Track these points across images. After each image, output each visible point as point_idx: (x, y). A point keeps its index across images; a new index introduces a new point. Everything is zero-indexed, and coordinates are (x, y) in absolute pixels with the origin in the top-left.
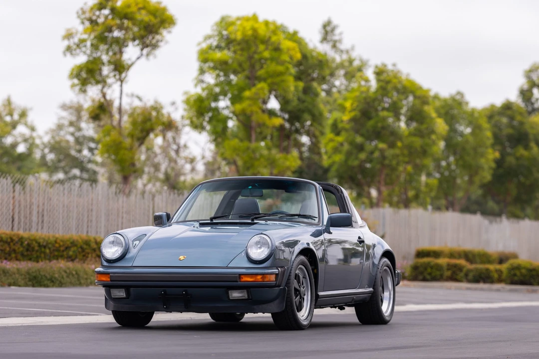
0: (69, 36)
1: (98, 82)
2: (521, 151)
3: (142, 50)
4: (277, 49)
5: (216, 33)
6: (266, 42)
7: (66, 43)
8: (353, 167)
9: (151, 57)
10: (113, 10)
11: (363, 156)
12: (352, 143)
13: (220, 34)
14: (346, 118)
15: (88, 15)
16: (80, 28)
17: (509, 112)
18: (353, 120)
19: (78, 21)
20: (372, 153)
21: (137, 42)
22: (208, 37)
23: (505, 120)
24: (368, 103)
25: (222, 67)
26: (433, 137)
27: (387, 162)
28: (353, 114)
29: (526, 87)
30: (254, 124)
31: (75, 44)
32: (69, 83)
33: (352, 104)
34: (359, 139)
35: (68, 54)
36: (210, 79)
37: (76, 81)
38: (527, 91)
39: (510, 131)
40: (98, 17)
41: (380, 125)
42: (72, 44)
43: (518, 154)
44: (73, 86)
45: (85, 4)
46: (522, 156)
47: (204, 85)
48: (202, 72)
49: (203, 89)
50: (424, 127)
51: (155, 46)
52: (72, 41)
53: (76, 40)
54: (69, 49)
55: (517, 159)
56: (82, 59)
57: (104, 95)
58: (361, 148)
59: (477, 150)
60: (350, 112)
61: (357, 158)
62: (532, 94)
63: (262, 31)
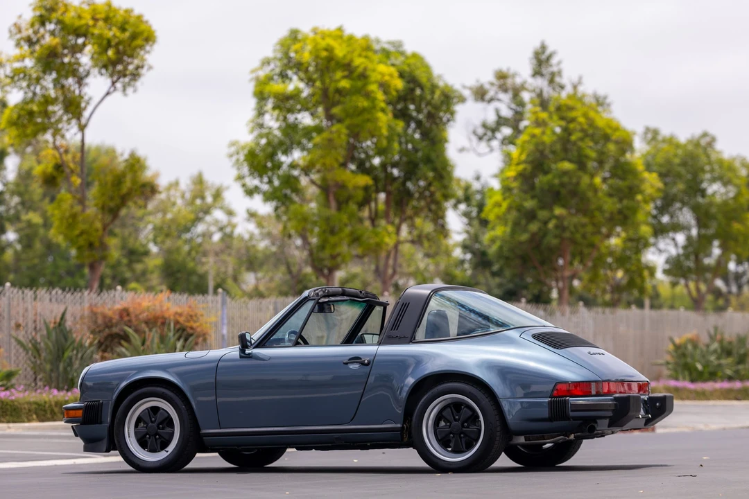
1: (45, 130)
3: (114, 82)
5: (279, 55)
8: (521, 243)
10: (61, 24)
11: (534, 227)
12: (519, 209)
13: (286, 54)
14: (511, 173)
15: (25, 34)
16: (15, 52)
18: (521, 176)
20: (546, 223)
22: (266, 62)
24: (541, 151)
25: (285, 103)
26: (639, 197)
27: (567, 235)
28: (521, 167)
31: (7, 76)
33: (520, 154)
34: (529, 204)
40: (42, 35)
41: (556, 181)
42: (2, 77)
45: (21, 17)
47: (262, 131)
51: (134, 76)
52: (2, 71)
53: (8, 70)
58: (531, 216)
60: (518, 164)
61: (525, 230)
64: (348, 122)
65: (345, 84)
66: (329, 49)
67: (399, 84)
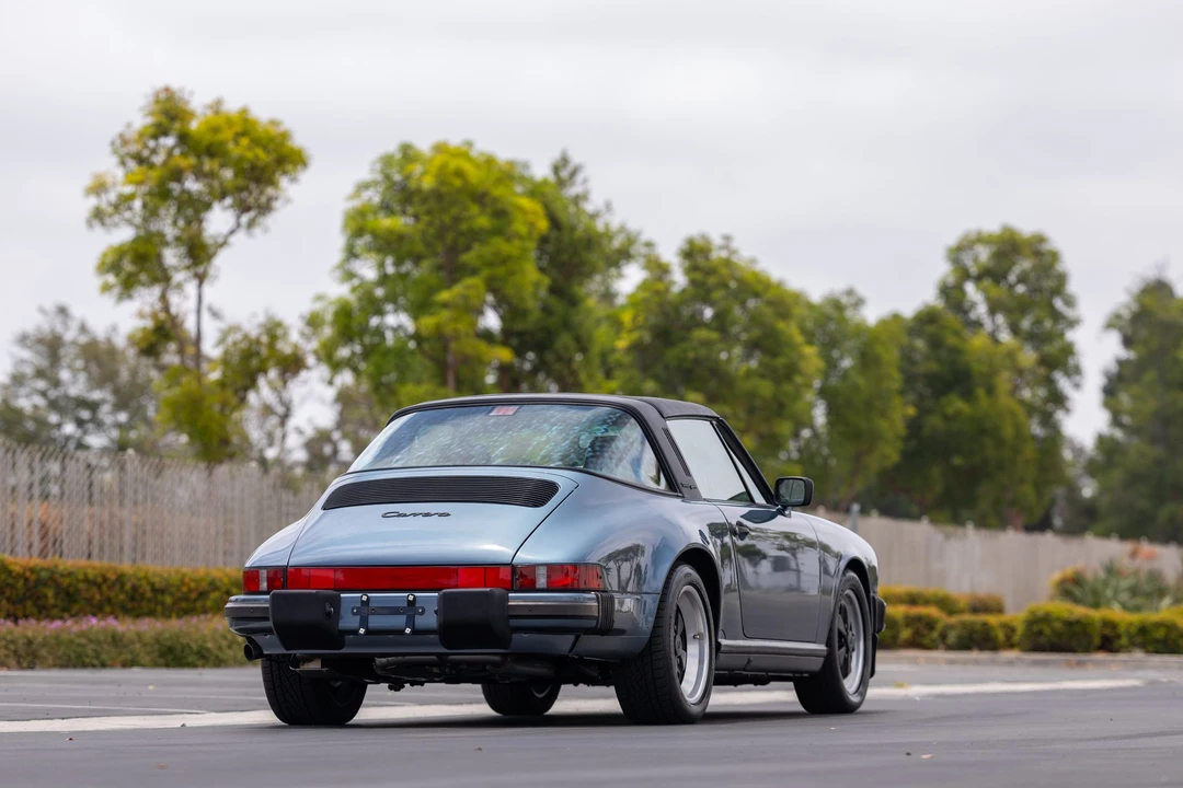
0: (99, 188)
1: (154, 280)
2: (956, 404)
3: (238, 217)
4: (501, 214)
5: (379, 177)
6: (480, 198)
7: (93, 201)
9: (257, 231)
10: (183, 138)
13: (387, 177)
14: (622, 343)
15: (134, 148)
16: (120, 173)
17: (931, 329)
18: (636, 347)
19: (114, 160)
21: (228, 201)
22: (363, 187)
23: (920, 344)
24: (666, 314)
26: (798, 380)
28: (635, 336)
29: (951, 280)
30: (450, 359)
31: (110, 205)
32: (96, 282)
33: (635, 318)
35: (97, 224)
36: (367, 270)
37: (111, 278)
38: (954, 287)
39: (934, 367)
40: (154, 151)
41: (691, 355)
42: (104, 205)
43: (950, 410)
44: (106, 288)
45: (129, 125)
46: (958, 413)
47: (356, 282)
48: (351, 254)
49: (354, 290)
50: (780, 362)
51: (265, 208)
52: (104, 197)
53: (112, 196)
54: (98, 215)
55: (947, 418)
56: (124, 234)
57: (166, 308)
59: (874, 405)
60: (631, 331)
62: (963, 293)
63: (474, 175)
64: (486, 272)
65: (483, 221)
66: (459, 174)
67: (543, 225)
